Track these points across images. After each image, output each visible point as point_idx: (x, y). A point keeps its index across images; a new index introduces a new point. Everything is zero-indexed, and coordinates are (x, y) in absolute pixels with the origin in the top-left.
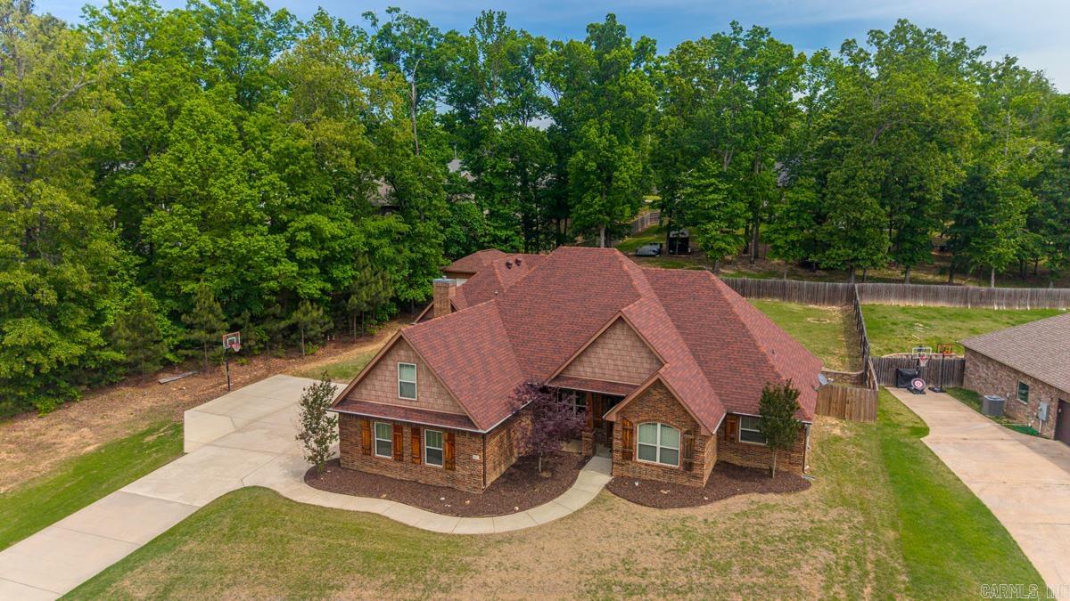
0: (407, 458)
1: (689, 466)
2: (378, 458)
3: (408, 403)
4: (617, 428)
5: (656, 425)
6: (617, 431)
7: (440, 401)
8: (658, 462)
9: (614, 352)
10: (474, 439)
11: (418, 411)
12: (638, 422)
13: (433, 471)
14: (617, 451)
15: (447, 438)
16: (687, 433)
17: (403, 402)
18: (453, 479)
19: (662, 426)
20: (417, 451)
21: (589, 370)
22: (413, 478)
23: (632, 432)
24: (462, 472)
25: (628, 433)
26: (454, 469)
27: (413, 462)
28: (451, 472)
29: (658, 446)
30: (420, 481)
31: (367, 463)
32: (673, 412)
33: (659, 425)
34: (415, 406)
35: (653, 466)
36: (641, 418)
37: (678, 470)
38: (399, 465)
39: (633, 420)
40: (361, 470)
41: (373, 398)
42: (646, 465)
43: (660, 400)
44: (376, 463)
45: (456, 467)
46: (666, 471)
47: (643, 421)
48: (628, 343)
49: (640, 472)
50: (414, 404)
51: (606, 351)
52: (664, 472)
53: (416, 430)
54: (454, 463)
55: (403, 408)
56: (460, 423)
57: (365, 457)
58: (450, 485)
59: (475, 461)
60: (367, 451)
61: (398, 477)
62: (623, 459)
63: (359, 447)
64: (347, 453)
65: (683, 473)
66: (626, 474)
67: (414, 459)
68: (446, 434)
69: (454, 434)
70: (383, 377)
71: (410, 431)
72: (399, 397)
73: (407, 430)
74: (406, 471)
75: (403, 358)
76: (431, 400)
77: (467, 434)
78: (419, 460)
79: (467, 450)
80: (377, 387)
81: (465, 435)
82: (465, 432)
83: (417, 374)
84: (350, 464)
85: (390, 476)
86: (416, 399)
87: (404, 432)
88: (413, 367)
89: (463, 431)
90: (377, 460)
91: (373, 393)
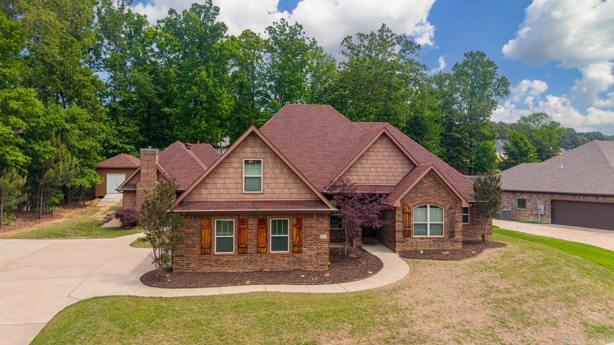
0: (251, 249)
1: (452, 234)
2: (218, 255)
3: (254, 196)
4: (399, 212)
5: (426, 207)
6: (399, 215)
7: (286, 191)
8: (429, 236)
10: (321, 220)
11: (264, 202)
12: (414, 206)
13: (281, 258)
14: (399, 231)
15: (294, 223)
16: (451, 208)
17: (248, 196)
18: (300, 261)
19: (431, 207)
20: (263, 240)
21: (356, 177)
22: (258, 268)
23: (410, 214)
24: (309, 253)
25: (407, 215)
26: (300, 252)
27: (258, 252)
28: (298, 255)
29: (429, 223)
30: (265, 270)
31: (206, 263)
32: (439, 195)
33: (428, 206)
34: (260, 198)
35: (426, 238)
36: (416, 203)
37: (443, 238)
38: (242, 258)
39: (411, 205)
40: (198, 271)
41: (214, 196)
42: (421, 238)
43: (430, 186)
44: (216, 261)
45: (304, 249)
46: (435, 241)
47: (418, 204)
49: (416, 246)
50: (260, 196)
53: (262, 219)
54: (301, 245)
55: (249, 202)
56: (311, 206)
57: (203, 257)
58: (296, 267)
59: (322, 241)
60: (206, 250)
61: (241, 271)
62: (404, 237)
63: (197, 248)
64: (183, 256)
65: (448, 240)
66: (406, 249)
67: (260, 249)
68: (294, 219)
69: (302, 219)
70: (226, 175)
71: (257, 222)
72: (244, 192)
73: (253, 223)
74: (250, 262)
75: (249, 155)
76: (277, 191)
77: (314, 216)
78: (265, 249)
79: (315, 232)
80: (218, 185)
81: (313, 218)
82: (313, 215)
83: (264, 168)
84: (185, 267)
85: (232, 271)
86: (262, 192)
87: (249, 223)
88: (259, 162)
89: (310, 215)
90: (217, 258)
91: (215, 191)
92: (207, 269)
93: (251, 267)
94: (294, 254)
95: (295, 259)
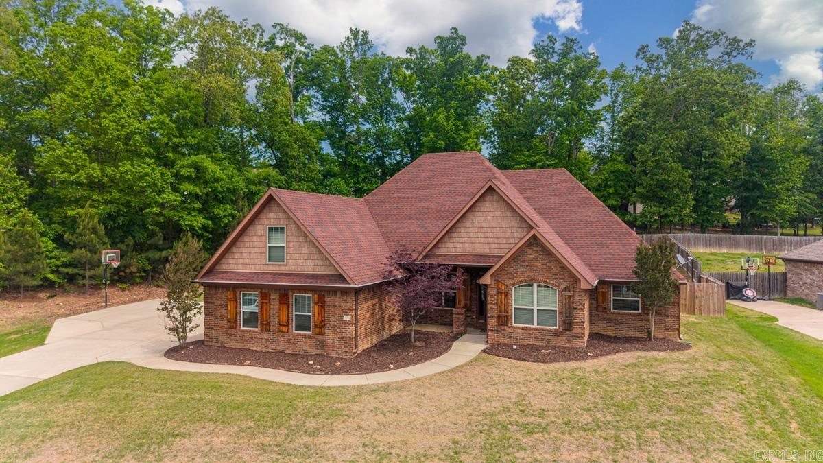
0: (274, 327)
1: (568, 325)
2: (243, 331)
3: (277, 268)
4: (492, 291)
5: (531, 286)
6: (492, 296)
7: (310, 262)
8: (535, 325)
9: (484, 225)
10: (345, 298)
11: (286, 274)
12: (513, 284)
13: (303, 341)
14: (492, 317)
15: (316, 300)
16: (566, 289)
17: (271, 268)
18: (323, 345)
19: (539, 286)
20: (284, 318)
21: (458, 245)
22: (280, 349)
23: (507, 295)
24: (332, 336)
25: (503, 296)
26: (323, 334)
27: (280, 331)
28: (320, 337)
29: (535, 308)
30: (287, 351)
31: (233, 338)
32: (549, 270)
33: (535, 285)
34: (284, 270)
35: (530, 329)
36: (516, 280)
37: (556, 331)
38: (265, 336)
39: (509, 282)
40: (226, 345)
41: (240, 266)
42: (523, 329)
43: (536, 258)
44: (241, 337)
45: (327, 331)
46: (544, 333)
47: (518, 282)
48: (498, 214)
49: (516, 338)
50: (283, 268)
51: (476, 225)
52: (543, 334)
53: (284, 295)
54: (324, 326)
55: (271, 274)
56: (330, 281)
57: (230, 331)
58: (319, 352)
59: (346, 323)
60: (233, 323)
61: (264, 350)
62: (499, 324)
63: (225, 321)
64: (212, 328)
65: (562, 333)
66: (502, 341)
67: (281, 328)
68: (316, 296)
69: (324, 295)
70: (251, 244)
71: (278, 297)
72: (268, 263)
73: (275, 297)
74: (273, 342)
75: (272, 221)
76: (301, 262)
77: (338, 293)
78: (287, 328)
79: (338, 312)
80: (244, 254)
81: (336, 295)
82: (336, 292)
83: (287, 236)
84: (215, 340)
85: (255, 349)
86: (285, 263)
87: (272, 297)
88: (282, 229)
89: (334, 291)
90: (243, 333)
91: (241, 261)
92: (233, 344)
93: (273, 347)
94: (317, 337)
95: (318, 342)
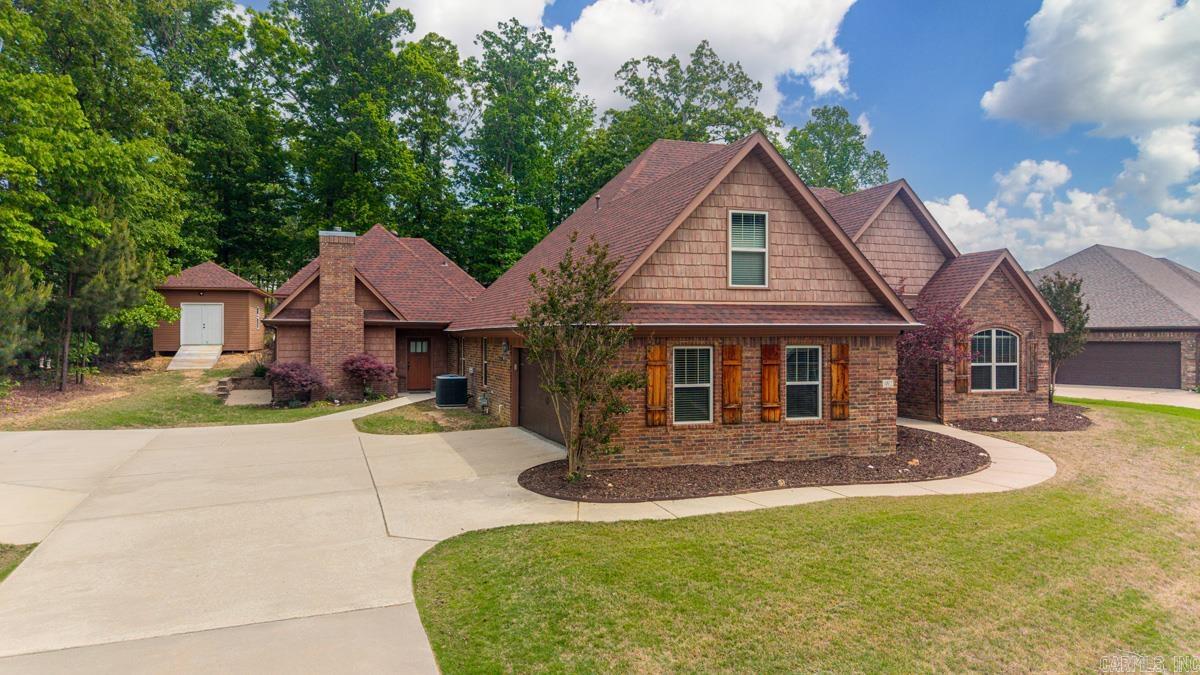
0: (750, 412)
18: (845, 438)
22: (762, 456)
24: (861, 419)
26: (844, 418)
27: (763, 420)
28: (840, 425)
38: (730, 433)
45: (852, 411)
50: (761, 295)
54: (847, 402)
58: (838, 452)
59: (884, 394)
61: (729, 462)
74: (748, 443)
79: (872, 374)
93: (748, 454)
94: (834, 423)
95: (835, 434)
